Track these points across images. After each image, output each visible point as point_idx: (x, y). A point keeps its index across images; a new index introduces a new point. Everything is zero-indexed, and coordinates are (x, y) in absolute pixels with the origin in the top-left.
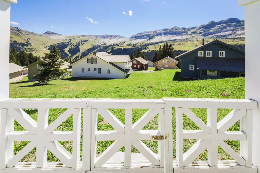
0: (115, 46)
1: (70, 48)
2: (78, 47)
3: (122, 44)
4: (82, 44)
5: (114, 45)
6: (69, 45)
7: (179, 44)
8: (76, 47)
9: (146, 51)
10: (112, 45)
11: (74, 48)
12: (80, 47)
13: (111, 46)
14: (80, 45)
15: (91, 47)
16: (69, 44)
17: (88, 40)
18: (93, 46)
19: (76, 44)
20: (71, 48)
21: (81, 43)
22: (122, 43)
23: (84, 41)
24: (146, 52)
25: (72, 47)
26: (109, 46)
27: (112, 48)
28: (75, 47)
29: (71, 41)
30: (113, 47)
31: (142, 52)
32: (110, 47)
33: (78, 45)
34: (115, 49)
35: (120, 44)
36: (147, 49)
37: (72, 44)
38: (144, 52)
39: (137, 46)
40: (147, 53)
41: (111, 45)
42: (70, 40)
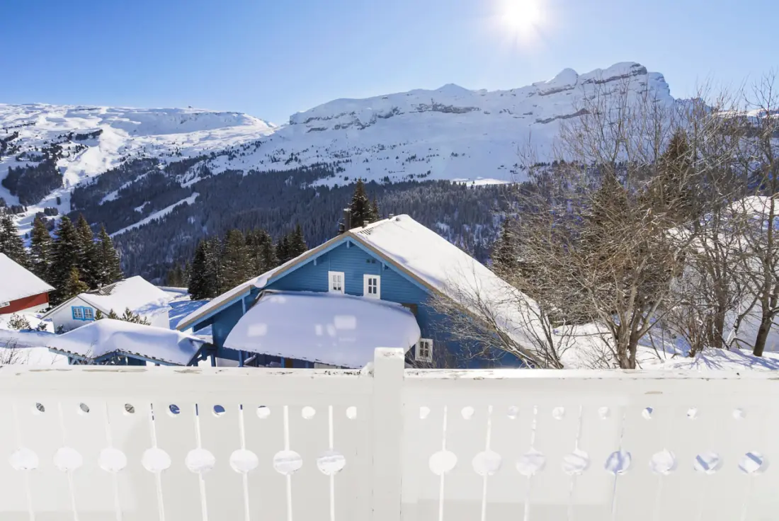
0: (214, 162)
1: (13, 168)
2: (51, 163)
3: (248, 151)
4: (72, 150)
5: (214, 155)
6: (7, 151)
7: (453, 154)
8: (40, 165)
9: (330, 182)
10: (205, 157)
11: (31, 168)
12: (60, 163)
13: (202, 162)
14: (61, 156)
15: (118, 165)
16: (4, 146)
17: (101, 131)
18: (124, 159)
19: (44, 150)
20: (18, 168)
21: (65, 146)
22: (249, 147)
23: (81, 137)
24: (330, 189)
25: (22, 165)
26: (192, 162)
27: (206, 171)
28: (35, 164)
29: (16, 135)
30: (209, 166)
31: (318, 187)
32: (196, 166)
33: (51, 157)
34: (215, 172)
35: (241, 152)
36: (337, 175)
37: (22, 150)
38: (323, 186)
39: (306, 160)
40: (333, 188)
41: (202, 155)
42: (11, 132)
